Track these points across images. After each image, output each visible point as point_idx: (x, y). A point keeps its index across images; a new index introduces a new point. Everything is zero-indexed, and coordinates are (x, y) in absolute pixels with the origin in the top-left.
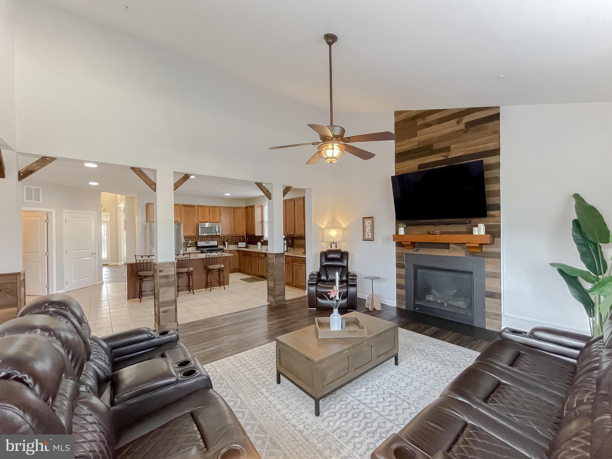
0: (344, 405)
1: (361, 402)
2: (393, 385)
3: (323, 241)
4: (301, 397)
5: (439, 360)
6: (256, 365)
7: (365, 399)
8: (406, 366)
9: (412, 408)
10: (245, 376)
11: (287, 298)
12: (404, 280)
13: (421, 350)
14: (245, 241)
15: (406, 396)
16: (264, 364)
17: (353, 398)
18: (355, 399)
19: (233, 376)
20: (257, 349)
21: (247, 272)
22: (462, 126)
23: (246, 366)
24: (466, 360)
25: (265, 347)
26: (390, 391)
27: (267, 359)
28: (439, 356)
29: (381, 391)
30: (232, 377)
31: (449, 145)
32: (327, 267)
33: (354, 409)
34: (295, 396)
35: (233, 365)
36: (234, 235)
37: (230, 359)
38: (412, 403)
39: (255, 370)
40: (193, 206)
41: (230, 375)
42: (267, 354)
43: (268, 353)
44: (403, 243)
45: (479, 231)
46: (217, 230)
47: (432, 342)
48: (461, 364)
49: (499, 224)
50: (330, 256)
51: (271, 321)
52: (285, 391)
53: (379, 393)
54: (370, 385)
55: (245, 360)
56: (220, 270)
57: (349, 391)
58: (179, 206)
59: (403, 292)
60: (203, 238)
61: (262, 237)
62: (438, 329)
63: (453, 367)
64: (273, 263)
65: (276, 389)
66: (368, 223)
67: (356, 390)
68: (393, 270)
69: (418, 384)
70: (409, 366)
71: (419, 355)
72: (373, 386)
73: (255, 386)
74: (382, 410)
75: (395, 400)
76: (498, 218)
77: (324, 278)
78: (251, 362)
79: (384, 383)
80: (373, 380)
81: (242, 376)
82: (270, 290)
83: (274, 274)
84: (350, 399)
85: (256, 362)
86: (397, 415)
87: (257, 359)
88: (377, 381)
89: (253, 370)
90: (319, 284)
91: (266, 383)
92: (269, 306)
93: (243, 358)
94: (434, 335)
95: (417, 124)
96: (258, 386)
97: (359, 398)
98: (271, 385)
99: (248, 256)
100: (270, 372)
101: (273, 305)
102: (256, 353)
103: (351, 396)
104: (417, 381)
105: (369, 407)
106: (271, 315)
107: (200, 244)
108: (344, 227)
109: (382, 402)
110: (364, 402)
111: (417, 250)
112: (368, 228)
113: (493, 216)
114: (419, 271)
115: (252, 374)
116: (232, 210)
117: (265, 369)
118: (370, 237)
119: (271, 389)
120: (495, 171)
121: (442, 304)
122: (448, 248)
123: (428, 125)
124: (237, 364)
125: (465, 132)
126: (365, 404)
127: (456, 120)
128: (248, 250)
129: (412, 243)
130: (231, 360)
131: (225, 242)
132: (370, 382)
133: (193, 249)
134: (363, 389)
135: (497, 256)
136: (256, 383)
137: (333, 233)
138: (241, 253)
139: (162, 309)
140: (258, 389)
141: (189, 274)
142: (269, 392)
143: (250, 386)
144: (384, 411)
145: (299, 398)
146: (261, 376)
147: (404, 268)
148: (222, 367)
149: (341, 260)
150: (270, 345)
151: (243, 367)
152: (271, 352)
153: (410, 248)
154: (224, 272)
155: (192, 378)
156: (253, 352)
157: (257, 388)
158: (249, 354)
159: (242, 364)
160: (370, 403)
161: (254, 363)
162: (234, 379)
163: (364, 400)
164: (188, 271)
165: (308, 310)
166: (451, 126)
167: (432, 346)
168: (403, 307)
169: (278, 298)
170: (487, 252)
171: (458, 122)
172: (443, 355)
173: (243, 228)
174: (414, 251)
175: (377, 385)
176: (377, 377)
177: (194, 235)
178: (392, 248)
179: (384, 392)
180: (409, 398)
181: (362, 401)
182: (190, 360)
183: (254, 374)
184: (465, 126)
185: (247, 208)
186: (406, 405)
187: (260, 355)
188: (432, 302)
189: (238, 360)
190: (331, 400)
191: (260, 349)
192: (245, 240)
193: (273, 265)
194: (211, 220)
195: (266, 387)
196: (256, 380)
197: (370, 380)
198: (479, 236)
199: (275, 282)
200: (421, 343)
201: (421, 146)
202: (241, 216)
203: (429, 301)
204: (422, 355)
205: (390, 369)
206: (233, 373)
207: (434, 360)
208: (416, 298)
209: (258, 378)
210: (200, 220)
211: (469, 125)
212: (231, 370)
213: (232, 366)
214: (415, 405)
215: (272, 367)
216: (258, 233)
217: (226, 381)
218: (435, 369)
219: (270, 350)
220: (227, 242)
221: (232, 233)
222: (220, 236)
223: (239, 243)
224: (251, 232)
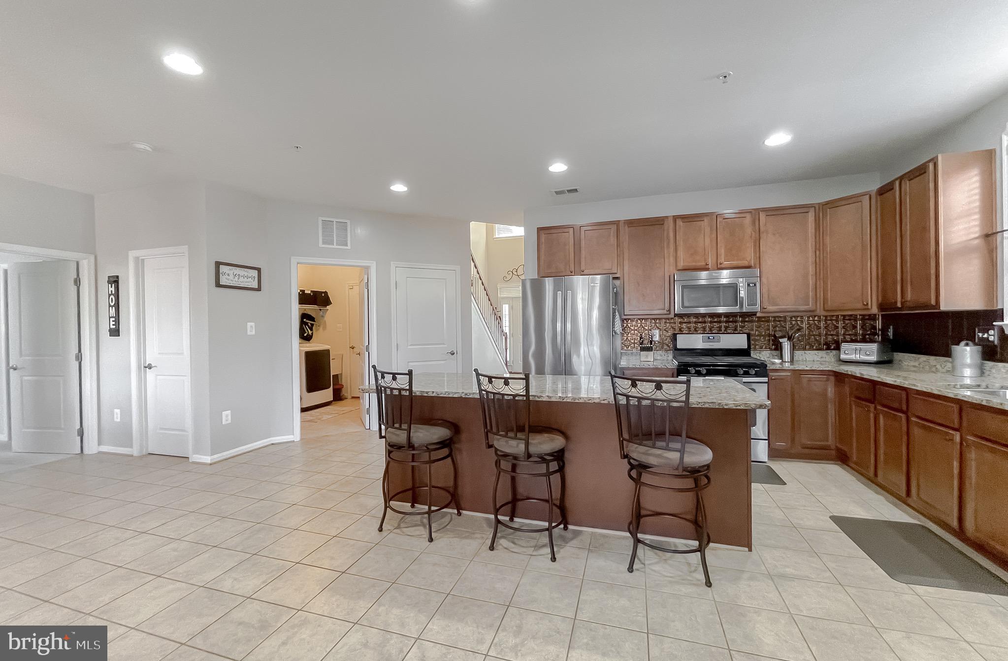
14: (878, 338)
36: (823, 312)
40: (658, 222)
46: (742, 294)
58: (616, 226)
61: (987, 317)
99: (884, 406)
107: (684, 342)
116: (811, 216)
128: (889, 380)
131: (781, 340)
133: (665, 358)
177: (663, 311)
185: (884, 191)
192: (875, 334)
194: (722, 259)
210: (682, 264)
220: (790, 339)
221: (811, 306)
222: (758, 315)
223: (844, 346)
224: (909, 296)
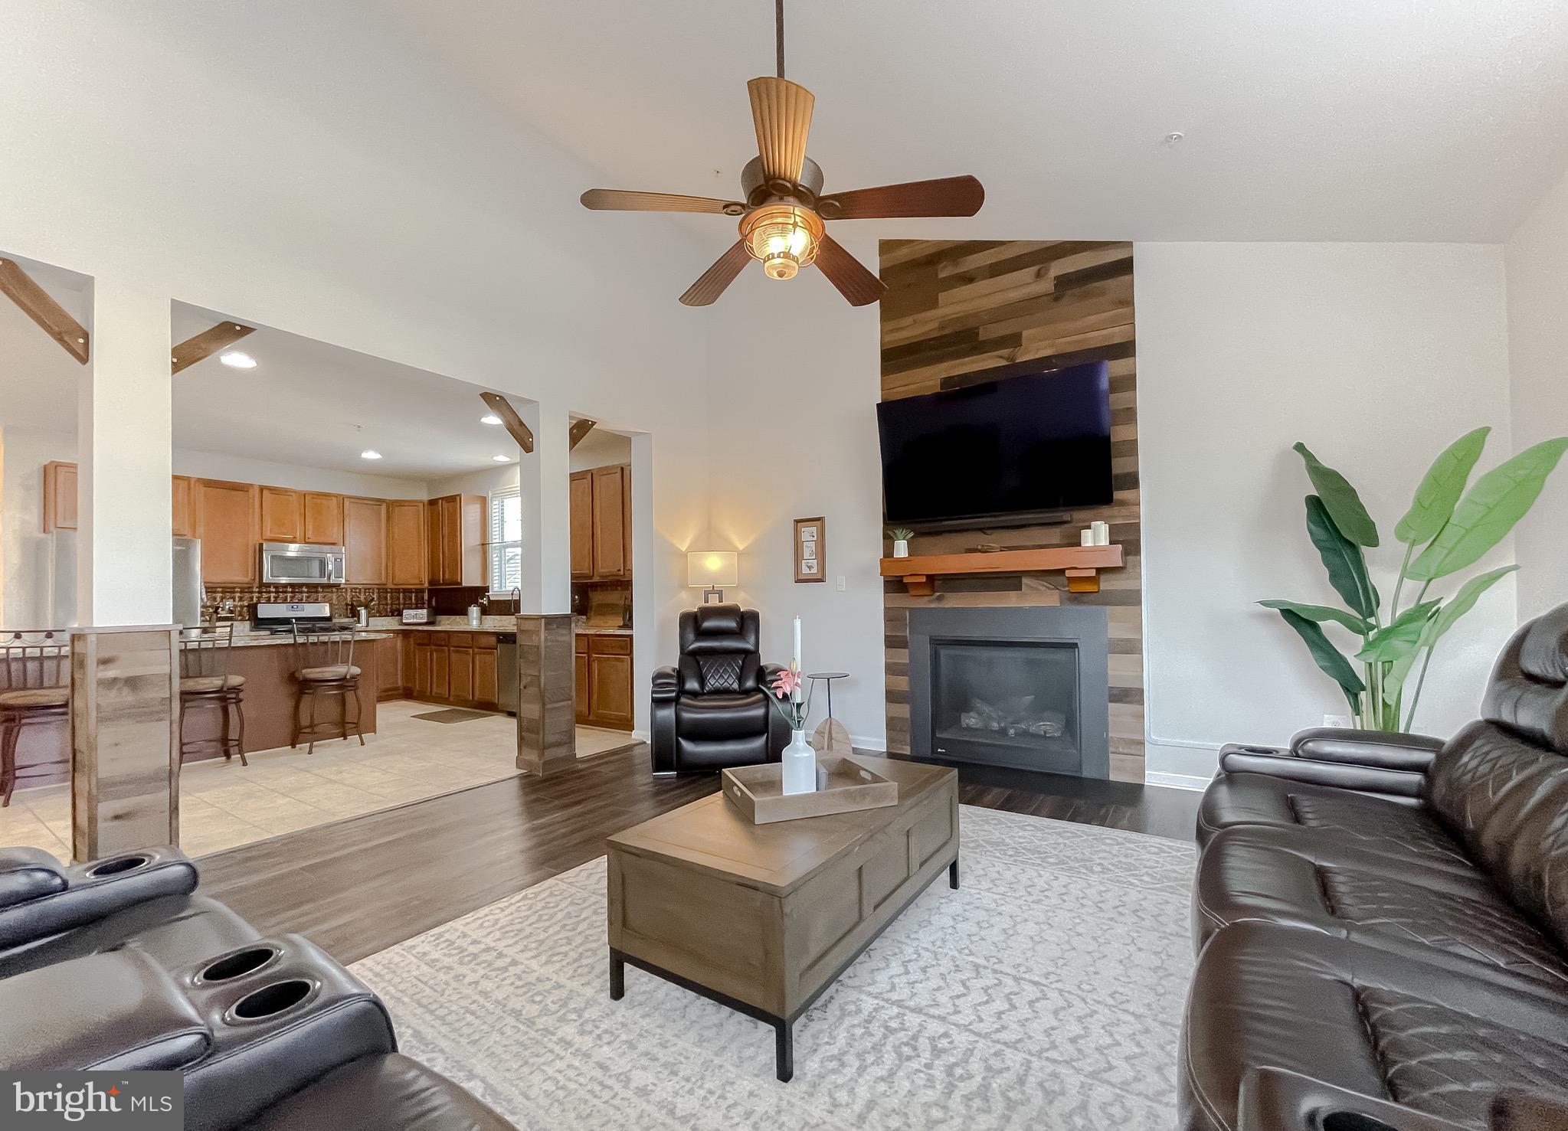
0: (859, 1025)
1: (907, 1008)
2: (972, 942)
3: (684, 586)
4: (708, 1028)
5: (1051, 860)
6: (522, 951)
7: (914, 995)
8: (979, 887)
9: (1050, 994)
10: (485, 994)
11: (580, 754)
12: (907, 678)
13: (998, 844)
14: (426, 606)
15: (1019, 965)
16: (549, 943)
17: (876, 998)
18: (883, 1000)
19: (435, 1001)
20: (513, 901)
21: (433, 694)
22: (1046, 286)
23: (482, 958)
24: (1110, 852)
25: (540, 892)
26: (971, 958)
27: (557, 928)
28: (1046, 853)
29: (946, 964)
30: (433, 1007)
31: (1019, 331)
32: (700, 655)
33: (893, 1031)
34: (688, 1029)
35: (432, 963)
36: (390, 586)
37: (413, 947)
38: (1044, 981)
39: (519, 969)
40: (241, 488)
41: (425, 1001)
42: (551, 911)
43: (553, 907)
44: (905, 580)
45: (1095, 537)
46: (330, 567)
47: (1012, 821)
48: (1106, 863)
49: (1137, 521)
50: (708, 624)
51: (542, 817)
52: (648, 1020)
53: (943, 970)
54: (909, 951)
55: (474, 942)
56: (344, 684)
57: (856, 979)
58: (186, 483)
59: (904, 711)
60: (280, 592)
61: (483, 590)
62: (1008, 792)
63: (1092, 871)
64: (538, 647)
65: (613, 1017)
66: (808, 533)
67: (876, 973)
68: (877, 655)
69: (1031, 928)
70: (985, 885)
71: (998, 854)
72: (919, 955)
73: (534, 1023)
74: (974, 1017)
75: (997, 982)
76: (1135, 508)
77: (692, 685)
78: (500, 946)
79: (944, 941)
80: (912, 936)
81: (476, 997)
82: (528, 730)
83: (543, 678)
84: (868, 1004)
85: (516, 943)
86: (1024, 1025)
87: (520, 931)
88: (925, 938)
89: (510, 968)
90: (683, 700)
91: (572, 1005)
92: (522, 777)
93: (465, 935)
94: (1006, 805)
95: (937, 275)
96: (542, 1022)
97: (894, 996)
98: (591, 1006)
99: (437, 647)
100: (576, 964)
101: (536, 773)
102: (512, 914)
103: (870, 994)
104: (1026, 920)
105: (933, 1017)
106: (536, 800)
107: (265, 611)
108: (741, 549)
109: (964, 995)
110: (911, 1004)
111: (940, 599)
112: (809, 549)
113: (1123, 503)
114: (944, 652)
115: (512, 984)
116: (383, 509)
117: (555, 958)
118: (814, 571)
119: (594, 1021)
120: (1126, 395)
121: (1003, 732)
122: (1018, 587)
123: (968, 279)
124: (446, 959)
125: (1056, 299)
126: (918, 1010)
127: (1033, 269)
128: (438, 630)
129: (929, 577)
130: (419, 949)
131: (358, 607)
132: (905, 943)
133: (241, 626)
134: (895, 968)
135: (1133, 599)
136: (533, 1010)
137: (713, 562)
138: (412, 640)
139: (106, 809)
140: (547, 1031)
141: (226, 697)
142: (591, 1032)
143: (514, 1027)
144: (981, 1020)
145: (706, 1033)
146: (548, 985)
147: (905, 647)
148: (387, 977)
149: (739, 633)
150: (557, 884)
151: (471, 966)
152: (563, 905)
153: (925, 593)
154: (360, 692)
155: (299, 1017)
156: (498, 911)
157: (542, 1027)
158: (487, 919)
159: (467, 956)
160: (931, 1006)
161: (510, 946)
162: (442, 1012)
163: (911, 998)
164: (222, 687)
165: (651, 780)
166: (1023, 285)
167: (1016, 830)
168: (903, 749)
169: (551, 753)
170: (1110, 591)
171: (1039, 275)
172: (1055, 848)
173: (420, 567)
174: (931, 601)
175: (927, 950)
176: (917, 927)
177: (246, 580)
178: (874, 599)
179: (957, 966)
180: (1029, 970)
181: (907, 1003)
182: (273, 946)
183: (519, 983)
184: (1055, 285)
185: (433, 503)
186: (1031, 992)
187: (528, 917)
188: (977, 729)
189: (446, 944)
190: (813, 1020)
191: (525, 898)
192: (424, 603)
193: (538, 653)
194: (309, 534)
195: (574, 1016)
196: (534, 1002)
197: (903, 939)
198: (1096, 549)
199: (544, 705)
200: (986, 827)
201: (946, 332)
202: (412, 528)
203: (969, 729)
204: (1005, 854)
205: (943, 901)
206: (435, 991)
207: (1038, 861)
208: (936, 723)
209: (539, 993)
210: (268, 534)
211: (1065, 283)
212: (425, 983)
213: (425, 968)
214: (1053, 986)
215: (580, 950)
216: (470, 578)
217: (408, 1027)
218: (1055, 884)
219: (559, 898)
220: (366, 607)
221: (383, 580)
222: (342, 586)
223: (406, 612)
224: (447, 577)
